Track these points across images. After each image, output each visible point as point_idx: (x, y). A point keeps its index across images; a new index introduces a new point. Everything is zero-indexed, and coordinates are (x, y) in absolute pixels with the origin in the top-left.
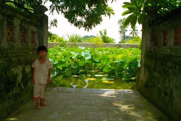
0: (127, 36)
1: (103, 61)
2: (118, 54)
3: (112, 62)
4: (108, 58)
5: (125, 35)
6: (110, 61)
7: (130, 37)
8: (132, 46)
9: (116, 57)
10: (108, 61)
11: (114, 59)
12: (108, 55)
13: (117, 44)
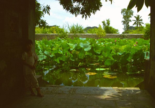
0: (130, 27)
1: (104, 53)
2: (122, 45)
3: (115, 53)
4: (110, 50)
5: (129, 25)
6: (113, 53)
7: (133, 27)
8: (136, 37)
9: (119, 48)
10: (110, 53)
11: (117, 51)
12: (110, 47)
13: (120, 35)
